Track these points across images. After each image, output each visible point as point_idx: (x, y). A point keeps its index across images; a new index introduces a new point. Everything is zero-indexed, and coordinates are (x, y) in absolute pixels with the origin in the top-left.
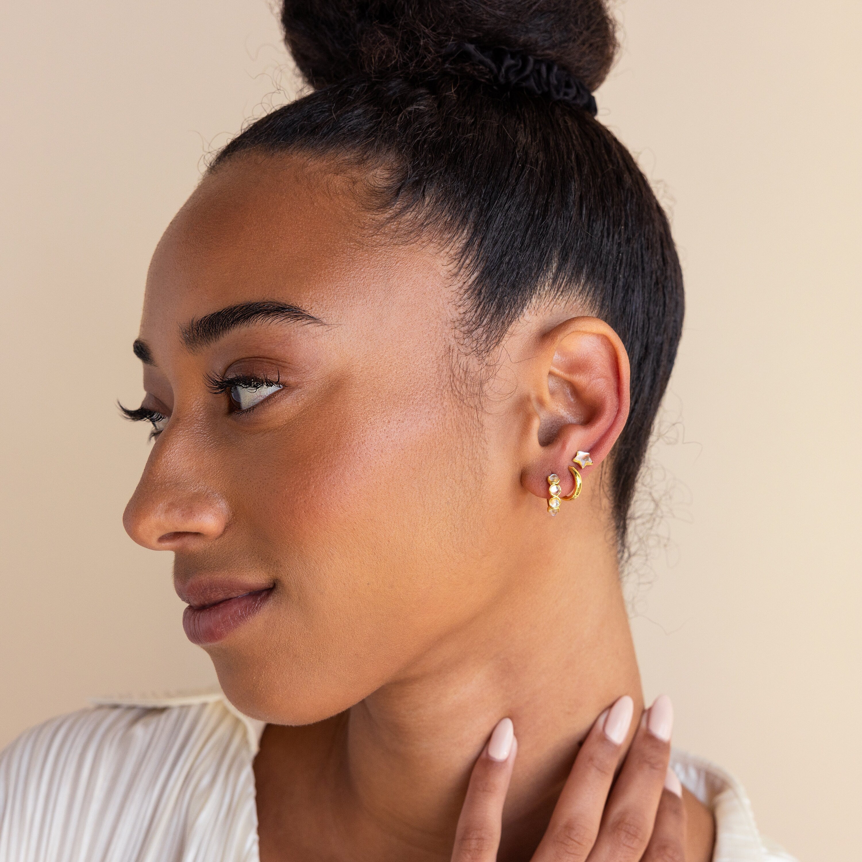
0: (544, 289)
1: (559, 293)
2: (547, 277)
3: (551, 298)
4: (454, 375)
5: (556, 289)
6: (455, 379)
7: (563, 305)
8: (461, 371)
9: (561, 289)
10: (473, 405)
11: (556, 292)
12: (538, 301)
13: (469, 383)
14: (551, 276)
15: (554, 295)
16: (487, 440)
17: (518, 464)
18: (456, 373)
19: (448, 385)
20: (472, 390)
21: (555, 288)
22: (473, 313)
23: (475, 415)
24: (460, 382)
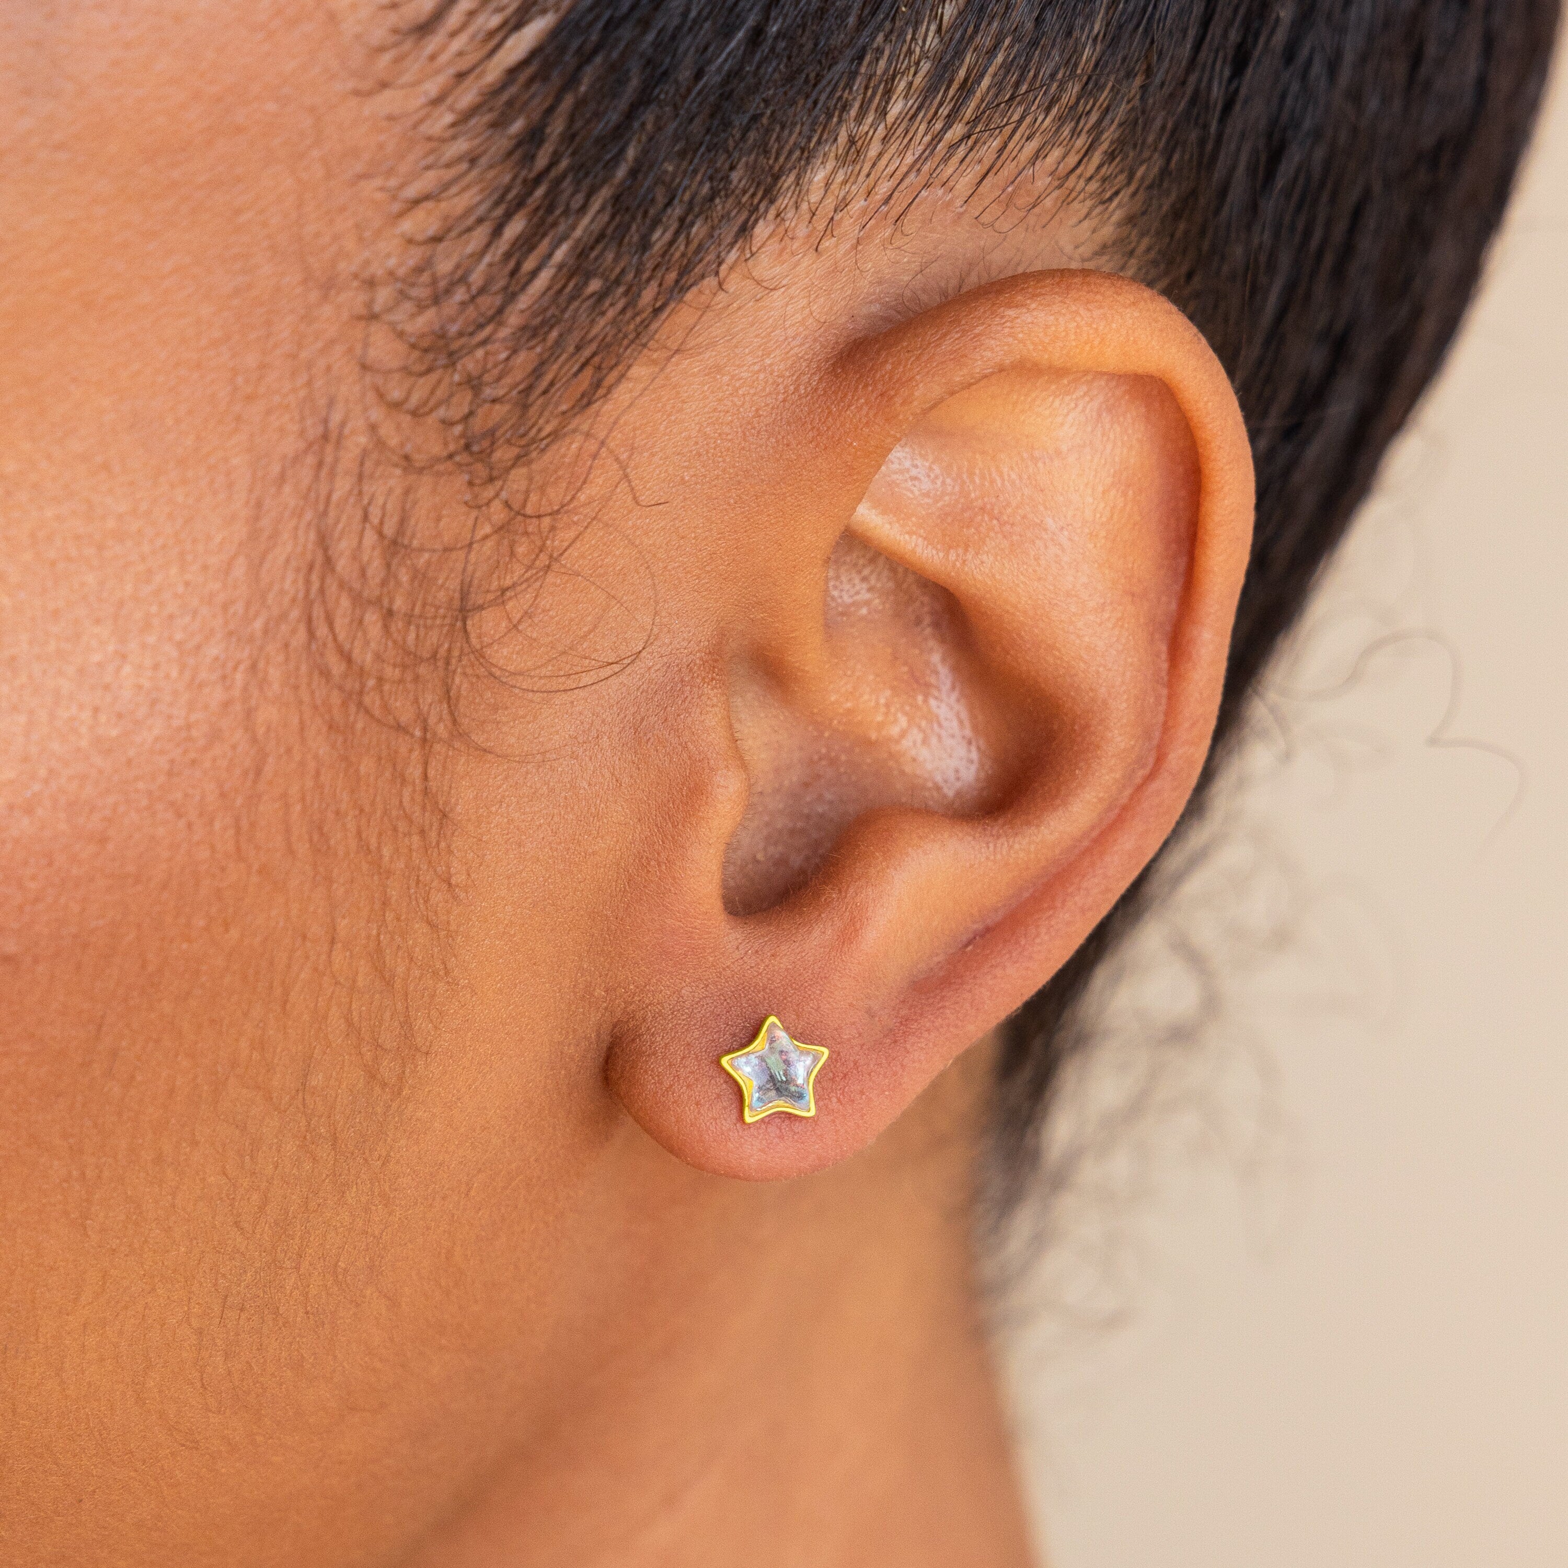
0: (883, 113)
1: (958, 130)
2: (910, 52)
3: (909, 159)
4: (329, 562)
5: (944, 111)
6: (332, 588)
7: (964, 183)
8: (370, 538)
9: (969, 112)
10: (406, 716)
11: (939, 126)
12: (840, 177)
13: (399, 603)
14: (932, 41)
15: (927, 138)
16: (459, 878)
17: (599, 992)
18: (343, 547)
19: (295, 614)
20: (412, 636)
21: (941, 104)
22: (481, 235)
23: (414, 772)
24: (358, 600)
